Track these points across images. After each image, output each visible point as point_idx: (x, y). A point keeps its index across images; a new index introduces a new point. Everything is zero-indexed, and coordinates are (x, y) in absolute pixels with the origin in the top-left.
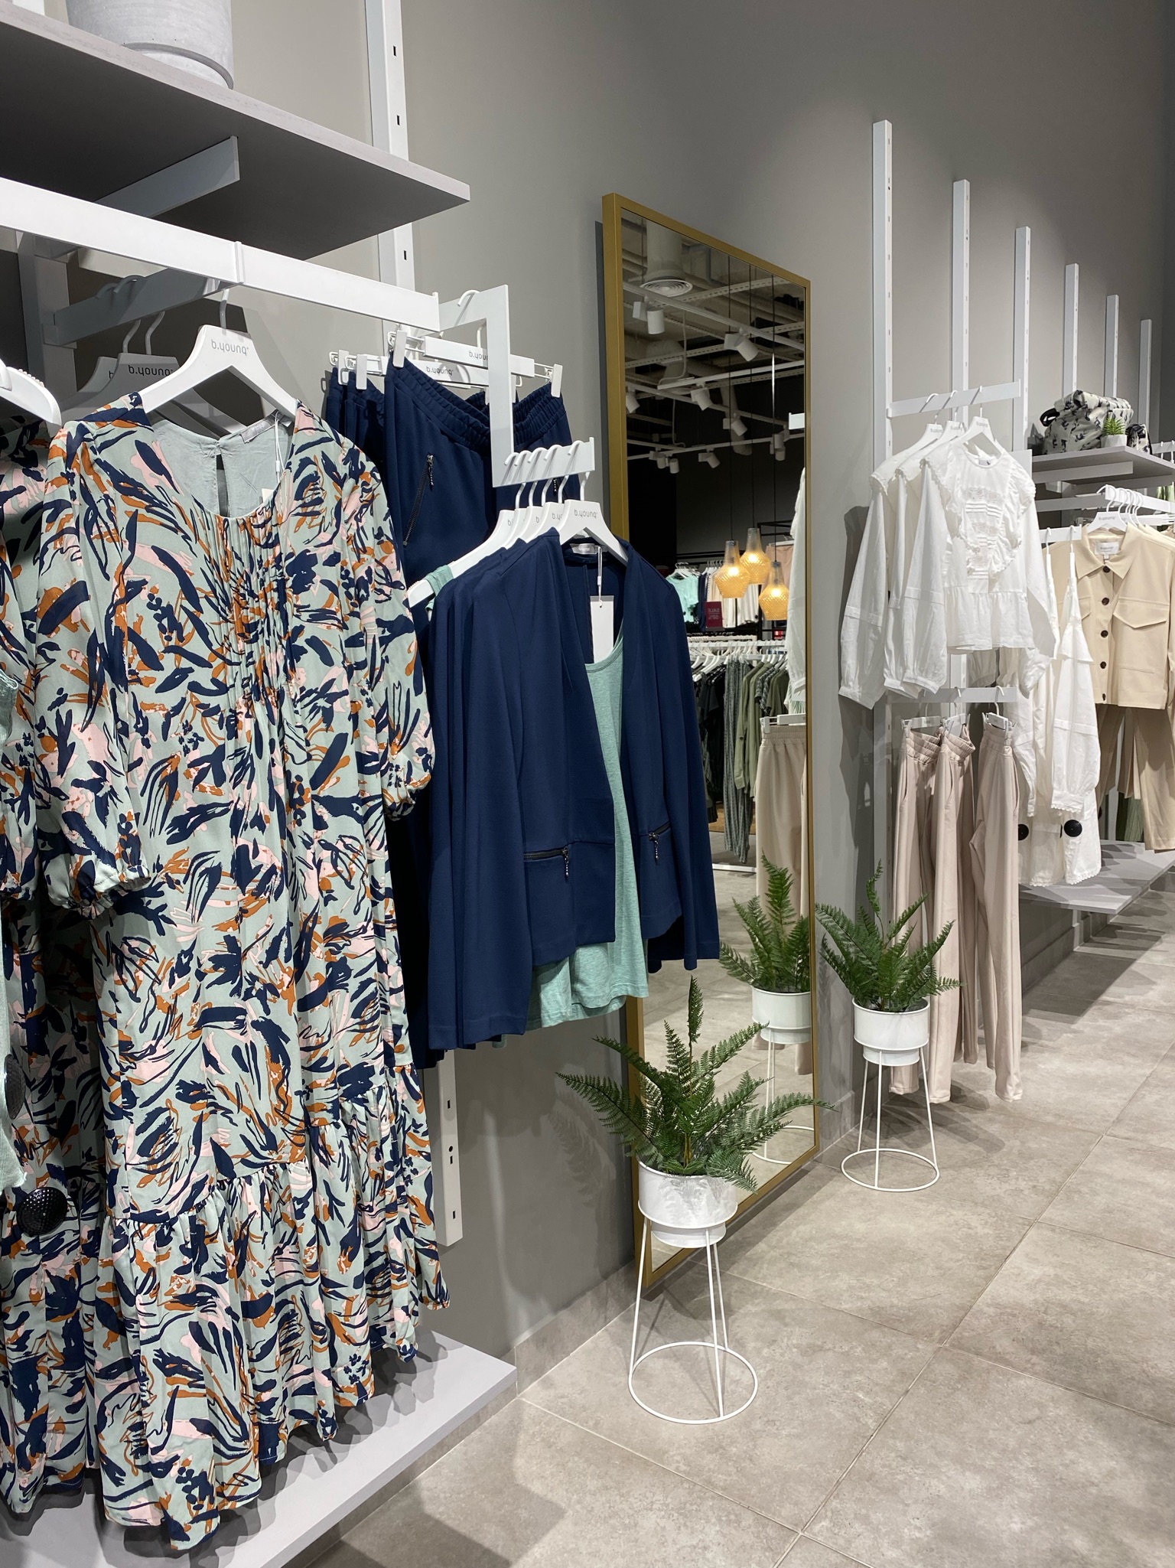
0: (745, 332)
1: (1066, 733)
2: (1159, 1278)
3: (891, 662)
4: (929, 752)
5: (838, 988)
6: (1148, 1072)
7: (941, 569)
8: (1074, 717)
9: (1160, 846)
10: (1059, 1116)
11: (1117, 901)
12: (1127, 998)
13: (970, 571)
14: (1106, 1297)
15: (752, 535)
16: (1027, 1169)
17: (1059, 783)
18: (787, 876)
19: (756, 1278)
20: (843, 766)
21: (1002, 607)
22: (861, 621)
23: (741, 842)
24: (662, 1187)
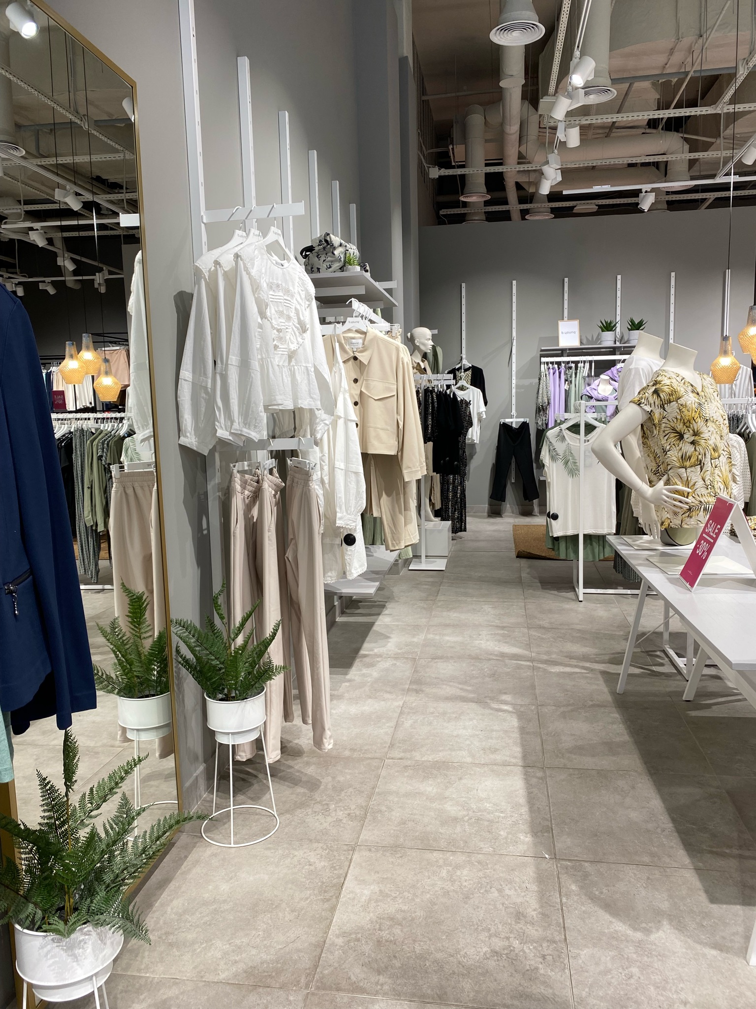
0: (71, 188)
1: (343, 472)
2: (448, 872)
3: (221, 416)
4: (251, 488)
5: (190, 686)
6: (401, 703)
7: (256, 343)
8: (347, 459)
9: (395, 547)
10: (353, 750)
11: (372, 587)
12: (376, 651)
13: (276, 347)
14: (418, 900)
15: (86, 339)
16: (341, 800)
17: (341, 508)
18: (144, 598)
19: (139, 970)
20: (185, 502)
21: (299, 377)
22: (193, 383)
23: (93, 567)
24: (42, 947)
